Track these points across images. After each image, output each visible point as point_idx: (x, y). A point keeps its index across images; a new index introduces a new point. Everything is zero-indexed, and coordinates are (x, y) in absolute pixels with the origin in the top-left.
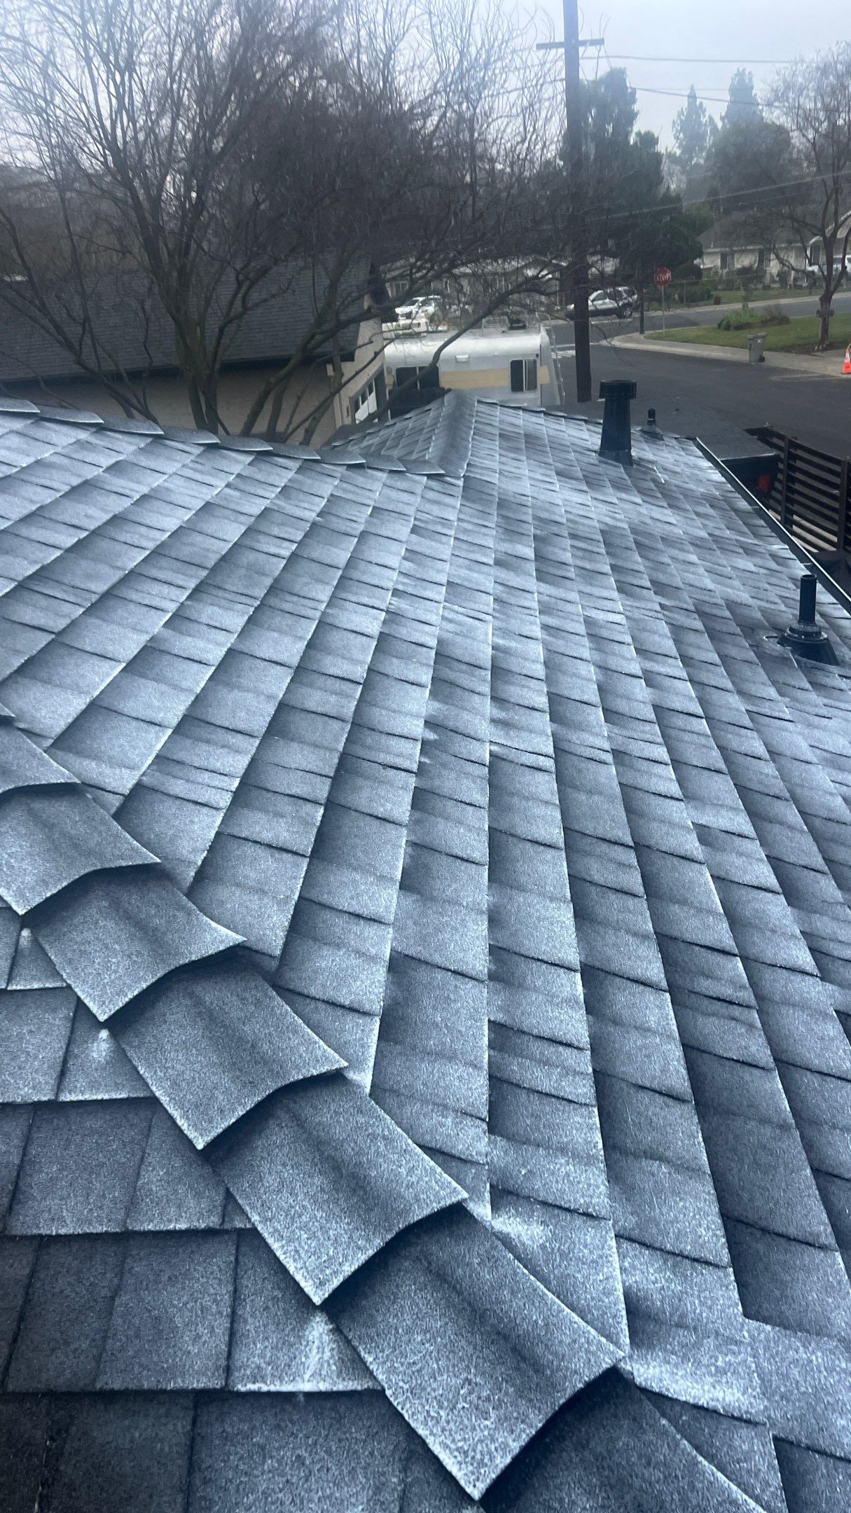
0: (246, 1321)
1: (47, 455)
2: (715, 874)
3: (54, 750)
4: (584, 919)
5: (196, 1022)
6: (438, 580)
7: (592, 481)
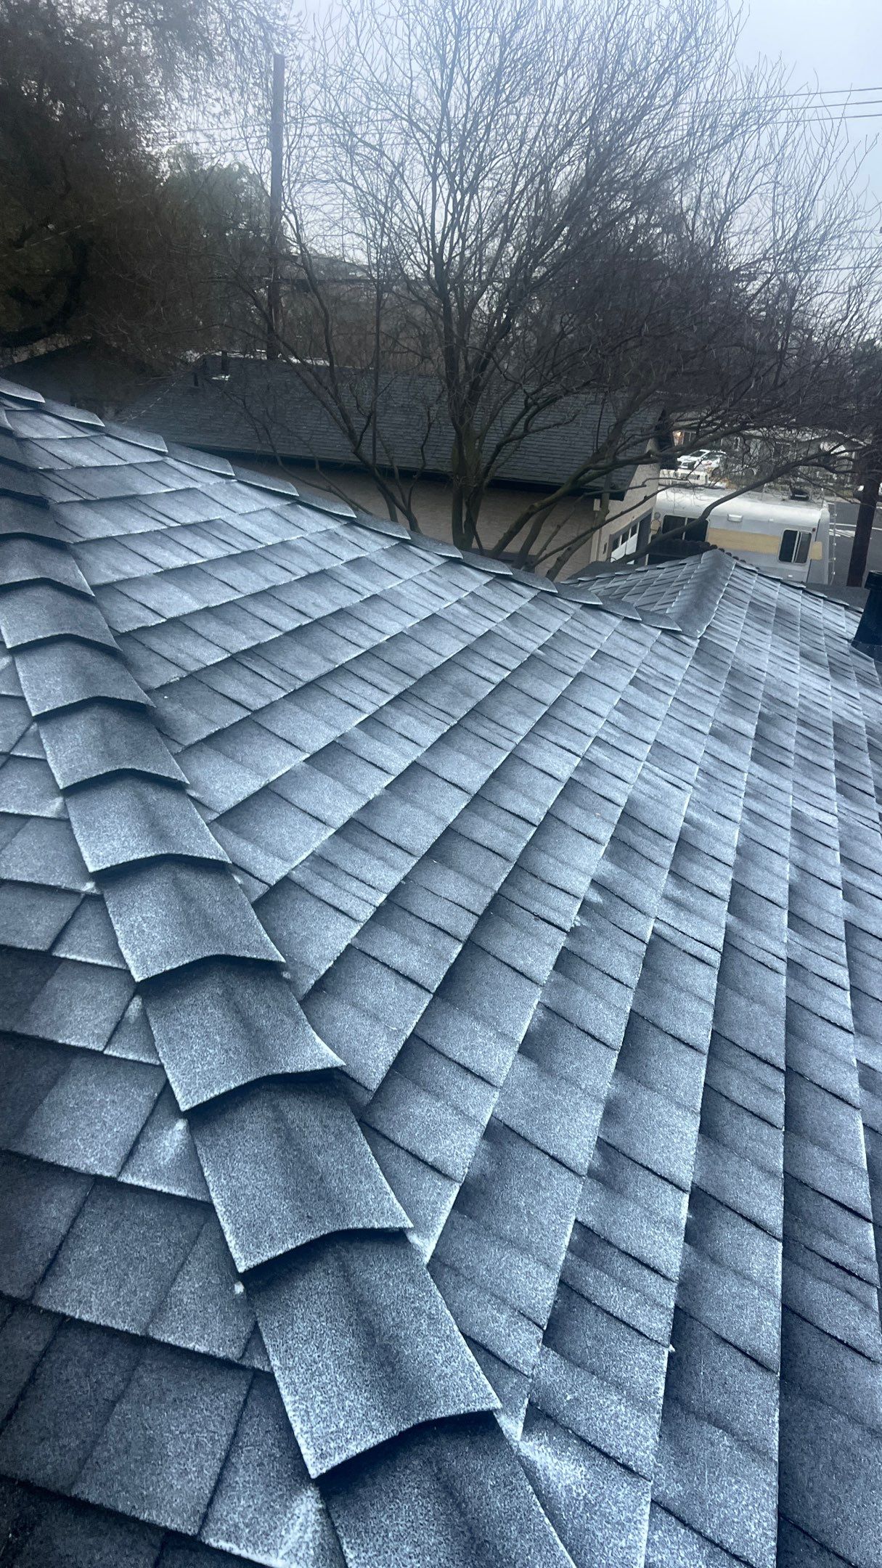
0: (236, 1472)
1: (293, 538)
2: (870, 1124)
3: (216, 825)
4: (709, 1136)
5: (272, 1138)
6: (645, 738)
7: (836, 670)
